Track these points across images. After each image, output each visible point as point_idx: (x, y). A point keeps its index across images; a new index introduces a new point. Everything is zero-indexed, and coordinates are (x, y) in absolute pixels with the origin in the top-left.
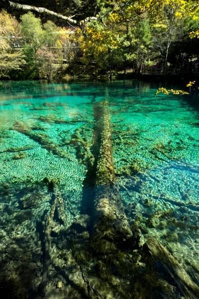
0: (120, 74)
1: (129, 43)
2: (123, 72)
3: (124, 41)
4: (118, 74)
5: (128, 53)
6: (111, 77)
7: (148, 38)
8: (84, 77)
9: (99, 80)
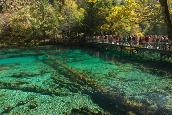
0: (42, 42)
1: (47, 25)
2: (43, 41)
3: (43, 24)
4: (40, 42)
5: (47, 31)
6: (35, 44)
7: (57, 24)
8: (12, 45)
9: (25, 46)
